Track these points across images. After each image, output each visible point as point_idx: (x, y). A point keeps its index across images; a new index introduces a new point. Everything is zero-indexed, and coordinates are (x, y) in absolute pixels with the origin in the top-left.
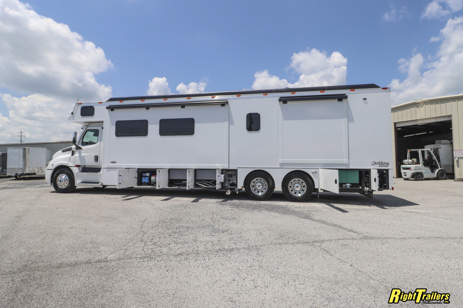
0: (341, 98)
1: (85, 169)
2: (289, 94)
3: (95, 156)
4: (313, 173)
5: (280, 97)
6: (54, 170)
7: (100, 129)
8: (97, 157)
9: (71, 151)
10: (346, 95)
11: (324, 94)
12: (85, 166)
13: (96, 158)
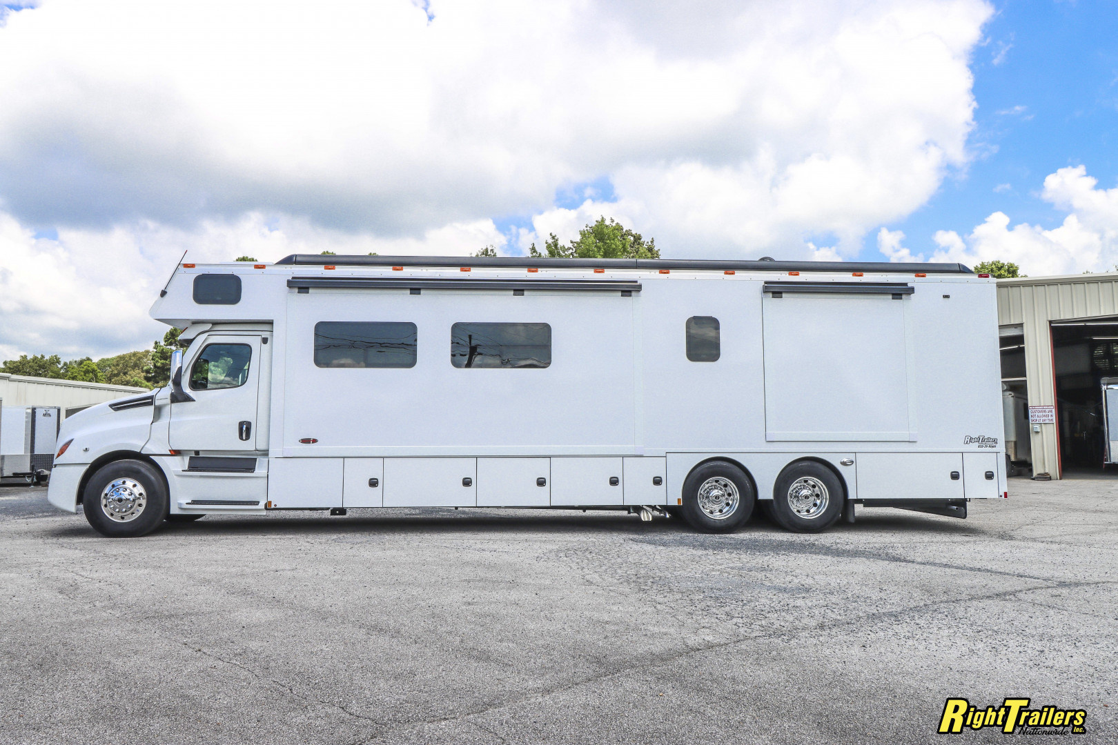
0: (900, 292)
1: (201, 463)
2: (784, 276)
3: (241, 424)
4: (844, 464)
5: (766, 283)
6: (88, 467)
7: (254, 342)
8: (249, 424)
9: (153, 406)
10: (909, 285)
11: (863, 281)
12: (197, 452)
13: (245, 430)
